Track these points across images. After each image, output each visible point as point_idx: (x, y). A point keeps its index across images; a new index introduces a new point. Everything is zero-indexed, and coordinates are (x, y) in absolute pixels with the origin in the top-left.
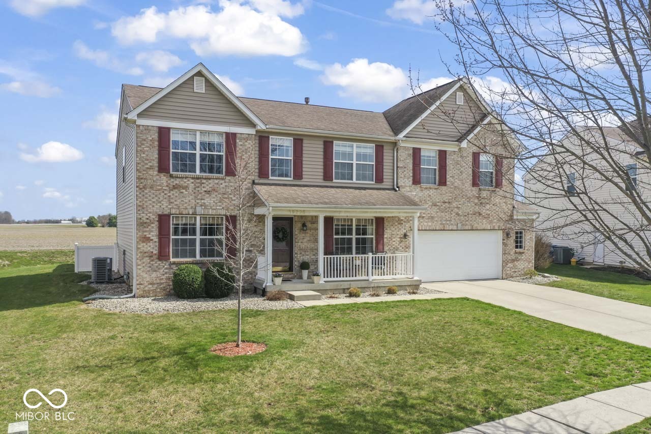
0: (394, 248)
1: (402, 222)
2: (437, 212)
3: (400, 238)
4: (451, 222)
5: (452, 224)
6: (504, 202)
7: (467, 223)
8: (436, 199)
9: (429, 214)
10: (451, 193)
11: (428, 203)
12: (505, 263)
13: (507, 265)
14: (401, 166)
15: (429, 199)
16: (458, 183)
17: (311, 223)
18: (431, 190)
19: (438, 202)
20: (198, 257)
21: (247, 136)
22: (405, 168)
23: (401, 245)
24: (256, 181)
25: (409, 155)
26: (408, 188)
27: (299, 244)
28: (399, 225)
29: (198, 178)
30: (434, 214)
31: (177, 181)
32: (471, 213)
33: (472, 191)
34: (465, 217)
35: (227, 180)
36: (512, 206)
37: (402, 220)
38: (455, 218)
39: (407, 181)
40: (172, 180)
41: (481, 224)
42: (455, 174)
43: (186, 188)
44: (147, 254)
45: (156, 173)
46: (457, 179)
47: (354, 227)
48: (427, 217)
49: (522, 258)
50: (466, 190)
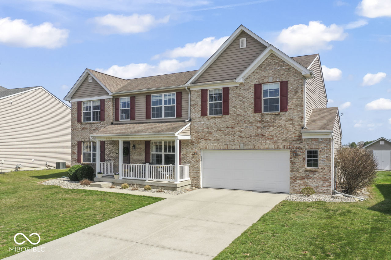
0: (188, 161)
1: (194, 143)
2: (222, 135)
3: (192, 154)
4: (235, 143)
5: (235, 145)
6: (291, 124)
7: (249, 143)
8: (221, 125)
9: (214, 137)
10: (234, 120)
11: (214, 129)
12: (293, 179)
13: (295, 181)
14: (193, 104)
15: (214, 126)
16: (240, 111)
17: (139, 145)
18: (216, 119)
19: (223, 128)
20: (92, 162)
21: (109, 99)
22: (195, 105)
23: (193, 159)
24: (114, 123)
25: (198, 95)
26: (198, 119)
27: (132, 157)
28: (192, 146)
29: (91, 124)
30: (219, 137)
31: (84, 126)
32: (254, 135)
33: (254, 116)
34: (248, 139)
35: (101, 124)
36: (300, 127)
37: (194, 142)
38: (238, 139)
39: (198, 114)
40: (82, 125)
41: (265, 144)
42: (237, 104)
43: (86, 129)
44: (74, 160)
45: (77, 123)
46: (239, 108)
47: (163, 147)
48: (213, 140)
49: (315, 176)
50: (248, 116)
